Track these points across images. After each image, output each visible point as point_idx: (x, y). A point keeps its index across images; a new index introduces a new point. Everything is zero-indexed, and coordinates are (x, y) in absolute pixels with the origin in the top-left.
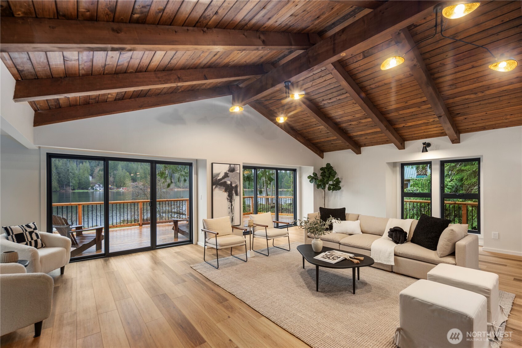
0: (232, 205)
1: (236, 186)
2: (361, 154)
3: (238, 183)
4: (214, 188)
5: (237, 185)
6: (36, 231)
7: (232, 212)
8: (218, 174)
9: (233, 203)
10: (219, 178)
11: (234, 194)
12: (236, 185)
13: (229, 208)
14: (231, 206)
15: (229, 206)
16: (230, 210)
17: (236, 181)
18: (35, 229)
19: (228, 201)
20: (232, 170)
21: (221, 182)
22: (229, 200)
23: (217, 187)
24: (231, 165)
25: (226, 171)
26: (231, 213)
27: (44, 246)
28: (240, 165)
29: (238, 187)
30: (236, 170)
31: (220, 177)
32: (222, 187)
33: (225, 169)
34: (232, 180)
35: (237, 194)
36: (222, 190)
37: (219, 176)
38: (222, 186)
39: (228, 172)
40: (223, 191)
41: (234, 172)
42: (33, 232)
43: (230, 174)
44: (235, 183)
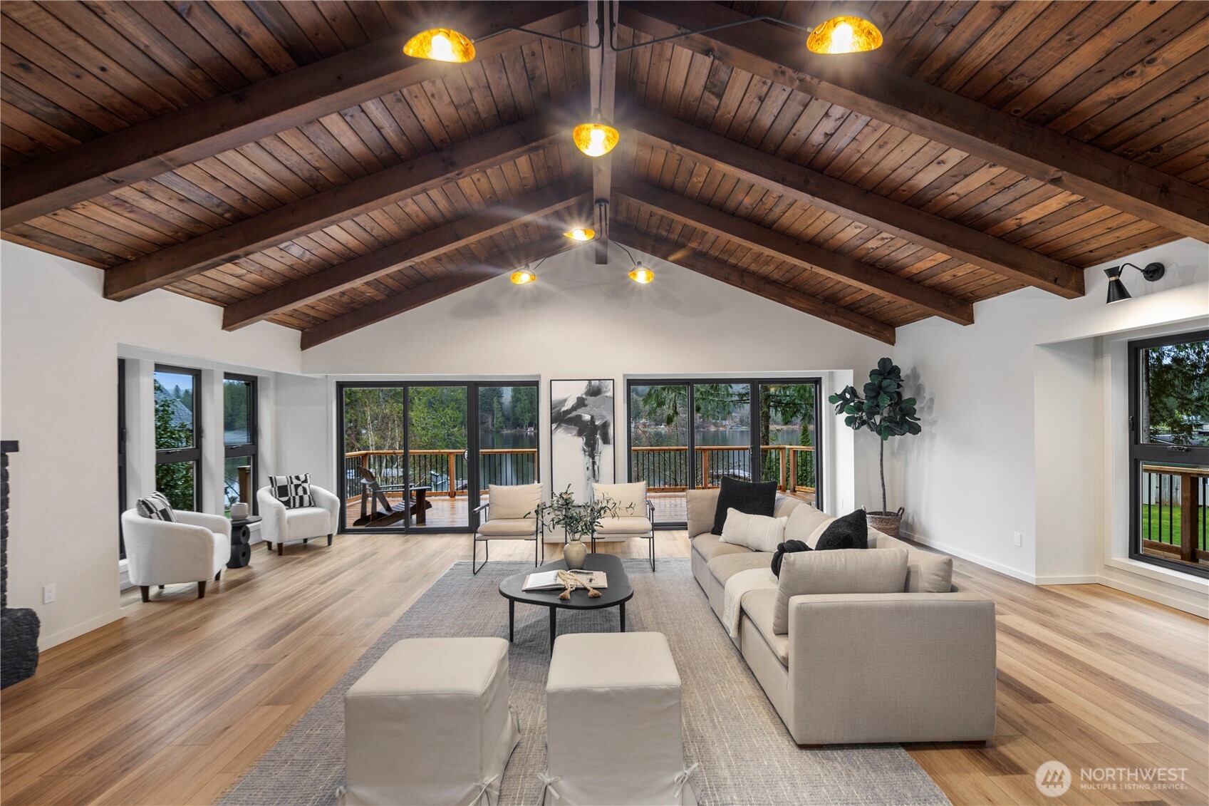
0: (594, 463)
1: (605, 426)
2: (973, 323)
3: (610, 418)
4: (553, 428)
5: (606, 422)
6: (305, 485)
7: (594, 477)
8: (564, 401)
9: (597, 459)
10: (564, 409)
11: (600, 442)
12: (604, 421)
13: (588, 468)
14: (591, 464)
15: (588, 465)
16: (589, 473)
17: (604, 413)
18: (305, 481)
19: (585, 455)
20: (595, 392)
21: (569, 416)
22: (587, 453)
23: (561, 426)
24: (593, 382)
25: (579, 395)
26: (592, 479)
27: (313, 504)
28: (613, 380)
29: (609, 425)
30: (605, 392)
31: (567, 407)
32: (573, 426)
33: (579, 389)
34: (595, 411)
35: (606, 441)
36: (571, 433)
37: (564, 406)
38: (571, 425)
39: (584, 396)
40: (574, 434)
41: (598, 397)
42: (300, 485)
43: (590, 400)
44: (603, 417)
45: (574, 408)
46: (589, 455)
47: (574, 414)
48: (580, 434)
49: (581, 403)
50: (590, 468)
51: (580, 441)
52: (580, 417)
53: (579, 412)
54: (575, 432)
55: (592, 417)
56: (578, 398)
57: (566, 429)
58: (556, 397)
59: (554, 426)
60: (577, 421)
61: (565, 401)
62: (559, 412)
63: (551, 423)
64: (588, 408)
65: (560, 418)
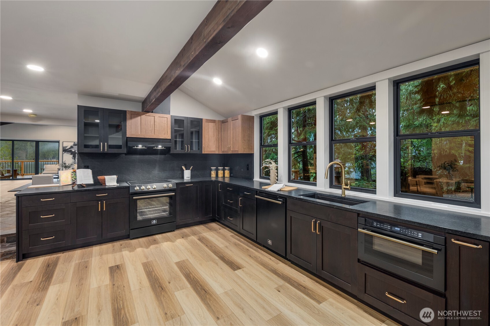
21: (68, 150)
38: (69, 152)
45: (70, 148)
46: (74, 159)
47: (70, 150)
48: (71, 154)
49: (72, 147)
50: (74, 162)
51: (72, 156)
52: (71, 150)
53: (71, 149)
54: (70, 154)
55: (75, 151)
56: (71, 146)
57: (67, 153)
58: (64, 146)
59: (64, 152)
60: (71, 151)
61: (67, 147)
62: (65, 149)
63: (63, 151)
64: (74, 148)
65: (65, 150)
